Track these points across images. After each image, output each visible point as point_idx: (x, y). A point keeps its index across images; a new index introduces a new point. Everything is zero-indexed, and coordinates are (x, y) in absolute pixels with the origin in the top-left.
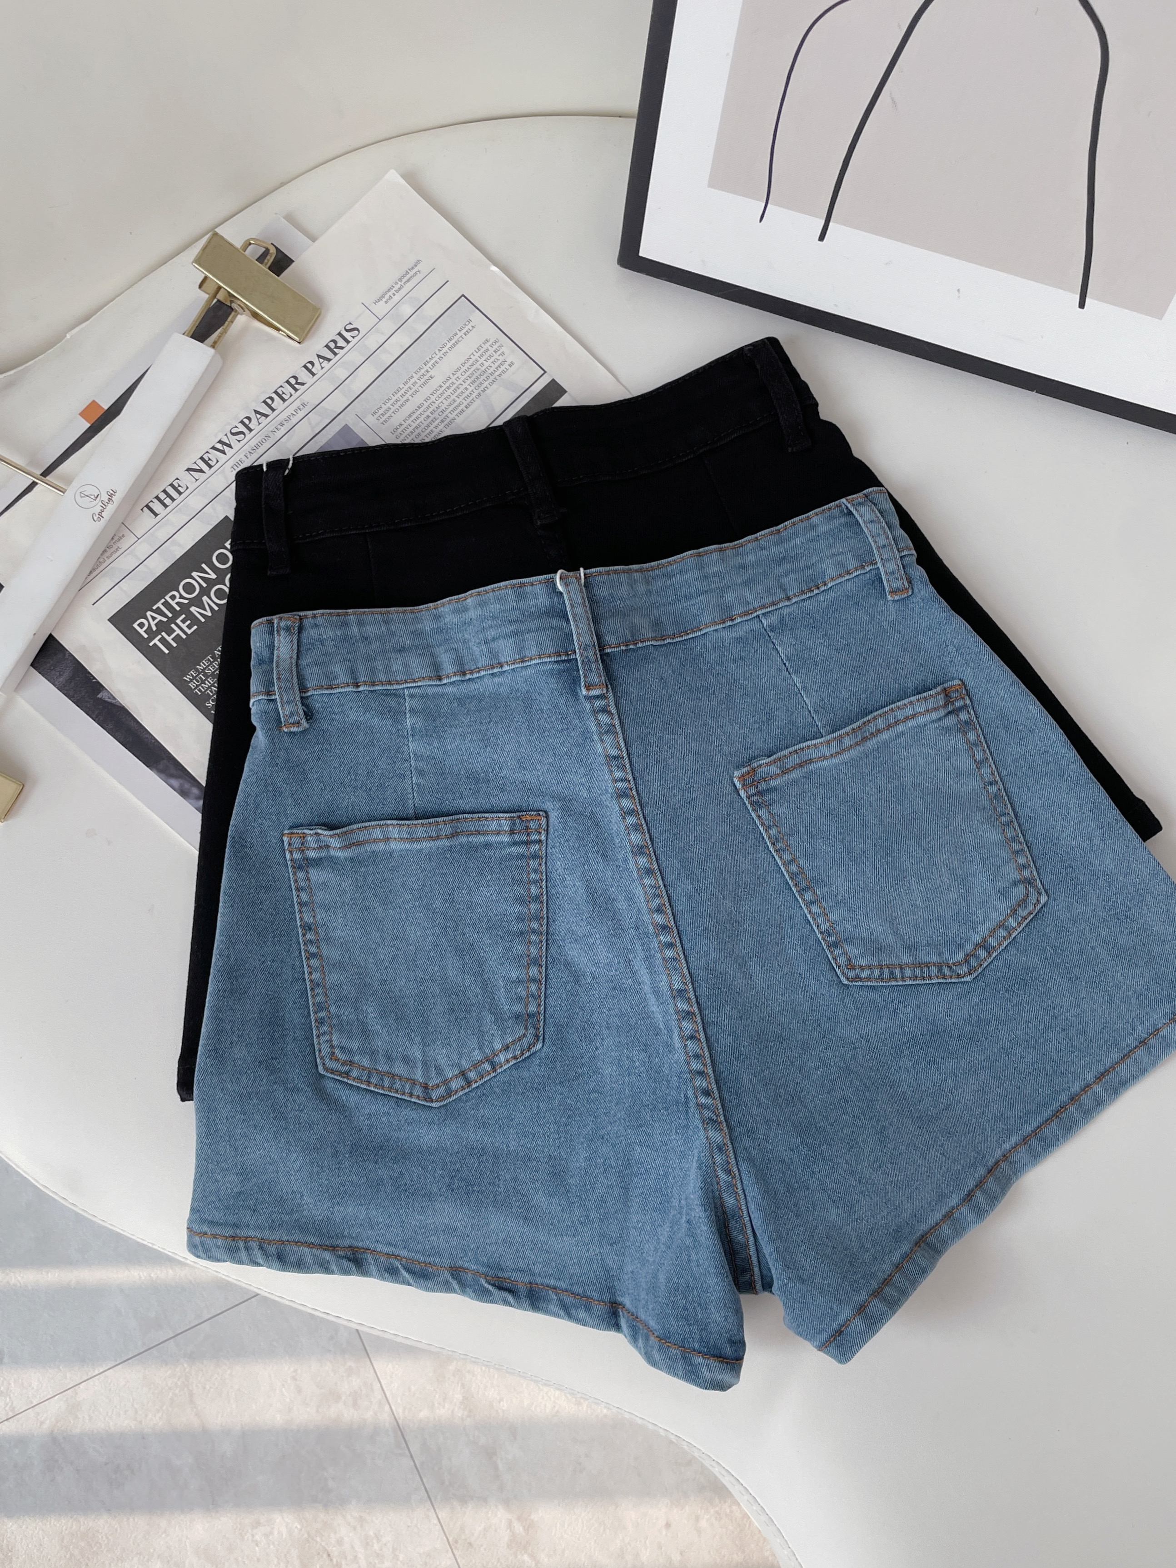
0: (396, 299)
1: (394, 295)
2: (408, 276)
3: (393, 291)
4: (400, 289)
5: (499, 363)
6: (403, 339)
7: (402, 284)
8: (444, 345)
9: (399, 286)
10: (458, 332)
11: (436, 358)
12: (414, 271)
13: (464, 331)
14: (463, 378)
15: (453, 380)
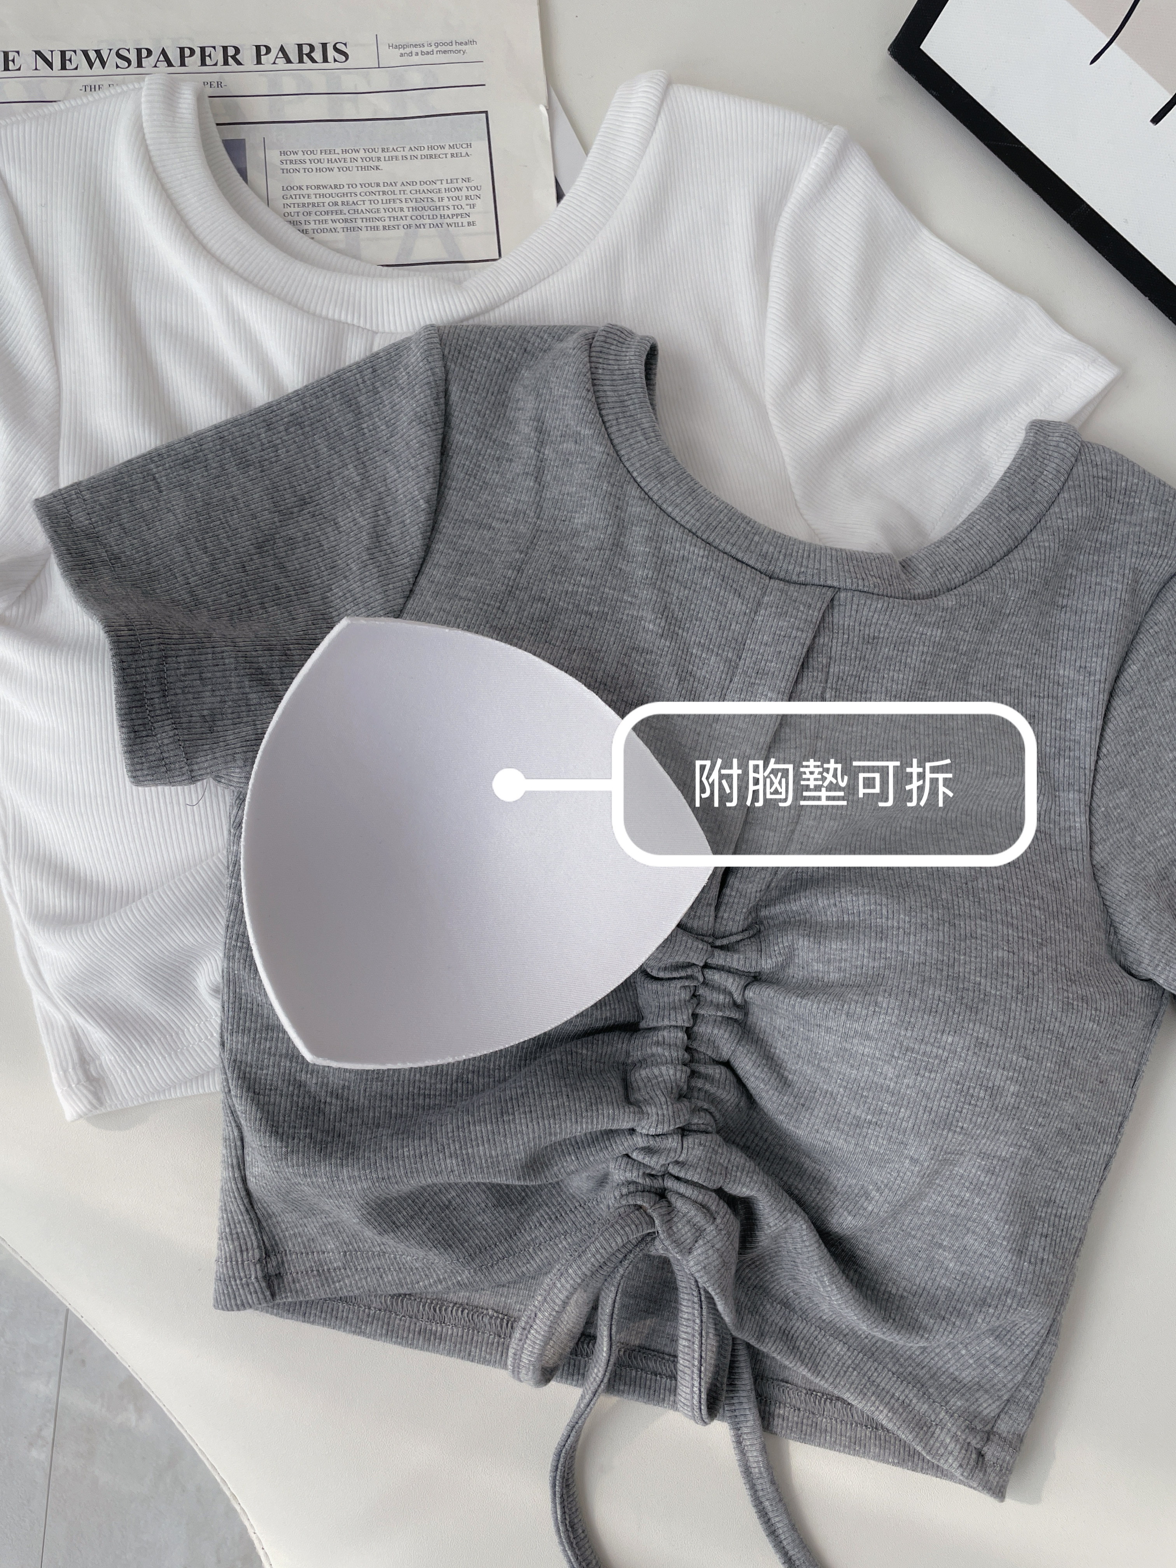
0: (415, 59)
1: (417, 54)
2: (448, 48)
3: (418, 50)
4: (428, 53)
5: (461, 211)
6: (384, 106)
7: (435, 50)
8: (420, 148)
9: (429, 49)
10: (447, 147)
11: (399, 154)
12: (460, 47)
13: (454, 151)
14: (409, 196)
15: (397, 189)
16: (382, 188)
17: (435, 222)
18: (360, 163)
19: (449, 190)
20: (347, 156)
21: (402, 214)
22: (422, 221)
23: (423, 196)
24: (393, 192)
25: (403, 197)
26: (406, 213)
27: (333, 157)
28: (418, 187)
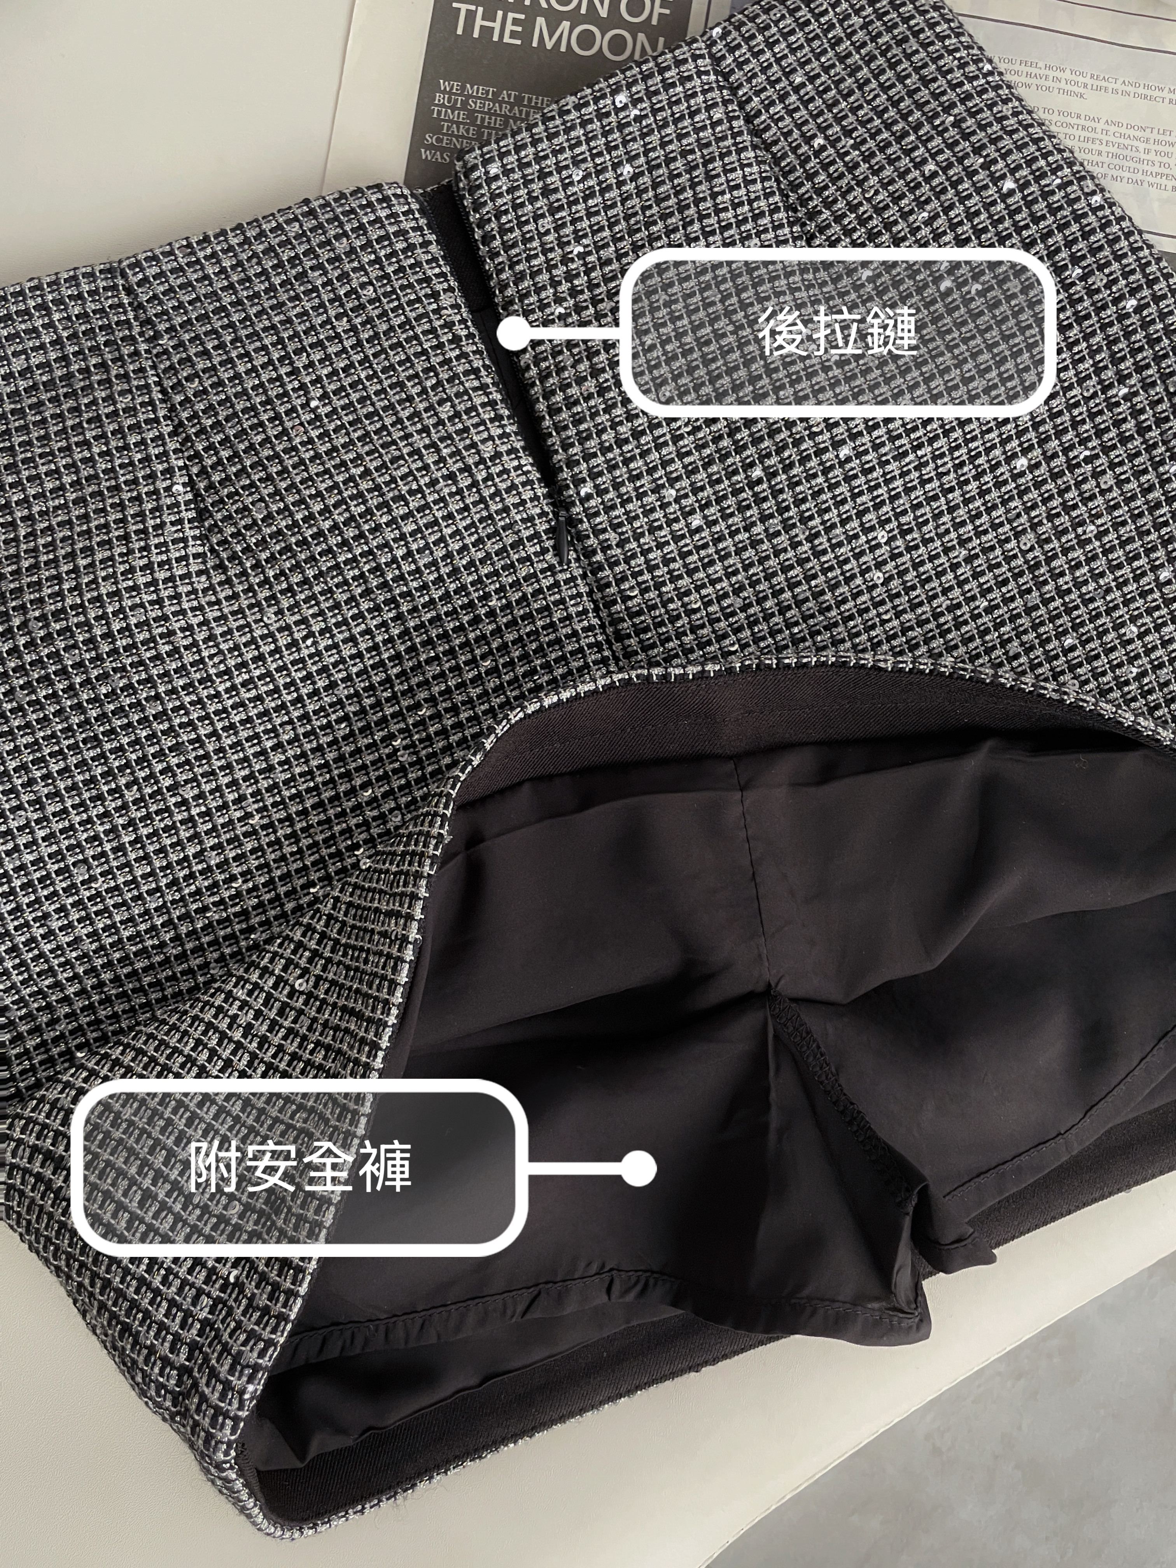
11: (1110, 86)
14: (1111, 138)
15: (1100, 126)
16: (1082, 122)
17: (1134, 177)
18: (1063, 85)
19: (1159, 142)
20: (1051, 74)
21: (1100, 159)
22: (1120, 173)
23: (1127, 142)
24: (1094, 130)
25: (1105, 138)
26: (1103, 158)
27: (1034, 71)
28: (1123, 130)
